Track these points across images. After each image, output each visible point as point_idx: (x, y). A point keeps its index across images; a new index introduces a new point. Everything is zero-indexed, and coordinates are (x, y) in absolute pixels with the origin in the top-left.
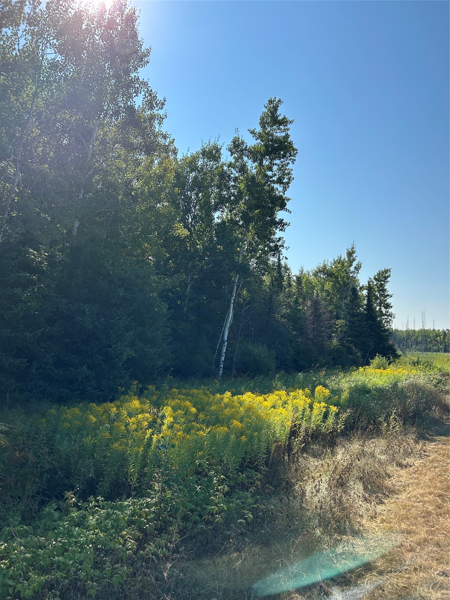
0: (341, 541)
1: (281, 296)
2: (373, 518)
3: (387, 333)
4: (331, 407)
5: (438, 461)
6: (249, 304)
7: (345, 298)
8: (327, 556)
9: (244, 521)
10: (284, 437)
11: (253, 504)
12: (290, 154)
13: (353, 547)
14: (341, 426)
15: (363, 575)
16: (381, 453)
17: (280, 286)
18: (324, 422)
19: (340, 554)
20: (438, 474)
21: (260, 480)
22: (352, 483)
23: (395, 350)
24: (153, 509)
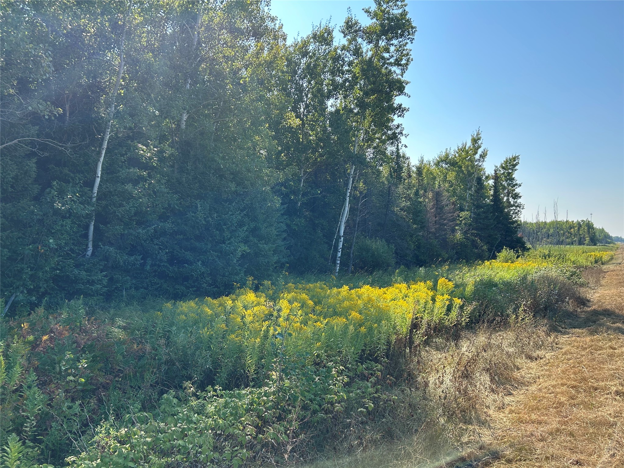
0: (466, 431)
1: (401, 189)
2: (501, 408)
3: (515, 225)
4: (454, 299)
5: (572, 353)
6: (365, 197)
7: (470, 189)
8: (452, 445)
9: (365, 410)
10: (405, 330)
11: (374, 393)
12: (409, 32)
13: (480, 437)
14: (465, 320)
15: (491, 463)
16: (510, 345)
17: (400, 178)
18: (447, 315)
19: (466, 443)
20: (572, 365)
21: (381, 371)
22: (478, 375)
23: (524, 243)
24: (271, 398)
